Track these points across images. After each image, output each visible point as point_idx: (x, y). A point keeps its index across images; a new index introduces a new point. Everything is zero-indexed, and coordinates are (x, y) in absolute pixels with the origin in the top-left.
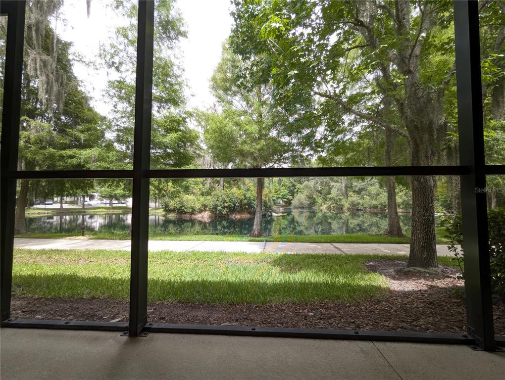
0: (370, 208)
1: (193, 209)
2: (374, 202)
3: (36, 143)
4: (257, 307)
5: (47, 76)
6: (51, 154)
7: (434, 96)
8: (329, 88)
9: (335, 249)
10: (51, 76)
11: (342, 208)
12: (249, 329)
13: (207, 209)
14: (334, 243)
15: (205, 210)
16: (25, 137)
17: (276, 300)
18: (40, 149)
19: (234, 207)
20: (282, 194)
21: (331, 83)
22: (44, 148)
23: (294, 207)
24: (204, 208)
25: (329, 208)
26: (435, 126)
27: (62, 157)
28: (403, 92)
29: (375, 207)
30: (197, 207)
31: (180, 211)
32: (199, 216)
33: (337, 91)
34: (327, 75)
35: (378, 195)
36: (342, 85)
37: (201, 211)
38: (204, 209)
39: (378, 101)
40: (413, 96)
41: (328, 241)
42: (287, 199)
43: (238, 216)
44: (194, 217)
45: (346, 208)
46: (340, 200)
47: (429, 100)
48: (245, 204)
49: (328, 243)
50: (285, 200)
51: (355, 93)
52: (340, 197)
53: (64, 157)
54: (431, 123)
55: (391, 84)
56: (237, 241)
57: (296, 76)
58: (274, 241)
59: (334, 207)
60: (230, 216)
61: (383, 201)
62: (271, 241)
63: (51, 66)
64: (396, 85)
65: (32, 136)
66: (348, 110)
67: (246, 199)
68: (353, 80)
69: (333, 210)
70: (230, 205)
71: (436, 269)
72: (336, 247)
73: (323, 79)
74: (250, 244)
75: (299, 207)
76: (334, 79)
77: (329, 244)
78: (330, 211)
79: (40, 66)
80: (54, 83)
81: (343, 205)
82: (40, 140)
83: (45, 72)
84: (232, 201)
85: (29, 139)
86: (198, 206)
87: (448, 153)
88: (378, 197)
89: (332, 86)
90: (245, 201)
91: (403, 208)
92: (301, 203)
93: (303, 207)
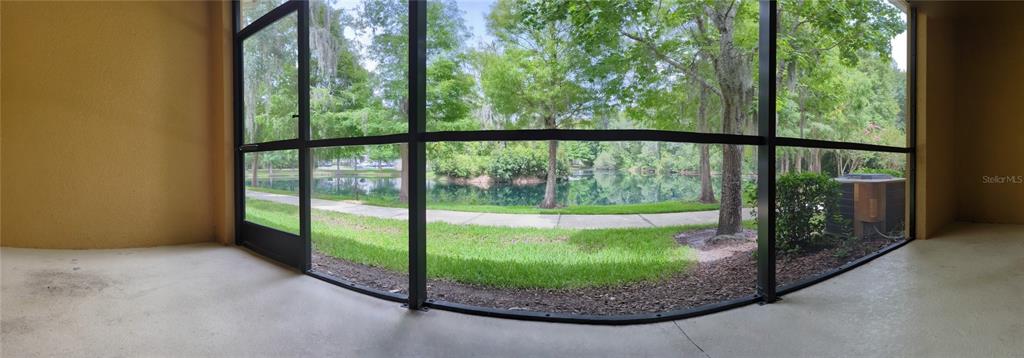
0: (685, 170)
1: (469, 173)
2: (689, 164)
7: (744, 59)
8: (640, 29)
11: (654, 171)
12: (543, 315)
13: (486, 172)
14: (642, 213)
15: (482, 173)
19: (519, 170)
20: (580, 151)
21: (643, 25)
23: (597, 169)
24: (482, 171)
25: (639, 170)
26: (745, 89)
28: (719, 48)
29: (690, 169)
30: (473, 170)
31: (453, 175)
32: (475, 182)
33: (650, 34)
34: (639, 16)
36: (655, 29)
37: (478, 175)
39: (695, 51)
40: (727, 54)
42: (588, 159)
43: (524, 182)
44: (469, 182)
45: (659, 171)
46: (652, 160)
47: (741, 62)
48: (533, 166)
49: (636, 213)
50: (586, 160)
51: (671, 38)
54: (741, 85)
55: (706, 39)
56: (525, 213)
57: (600, 15)
58: (570, 215)
59: (644, 169)
60: (514, 182)
62: (567, 214)
64: (710, 42)
66: (662, 57)
68: (669, 25)
70: (514, 167)
71: (740, 234)
73: (634, 19)
74: (541, 217)
75: (603, 169)
76: (646, 21)
77: (637, 216)
78: (640, 174)
81: (655, 167)
84: (517, 162)
86: (474, 169)
89: (643, 28)
90: (534, 162)
92: (606, 165)
93: (608, 169)
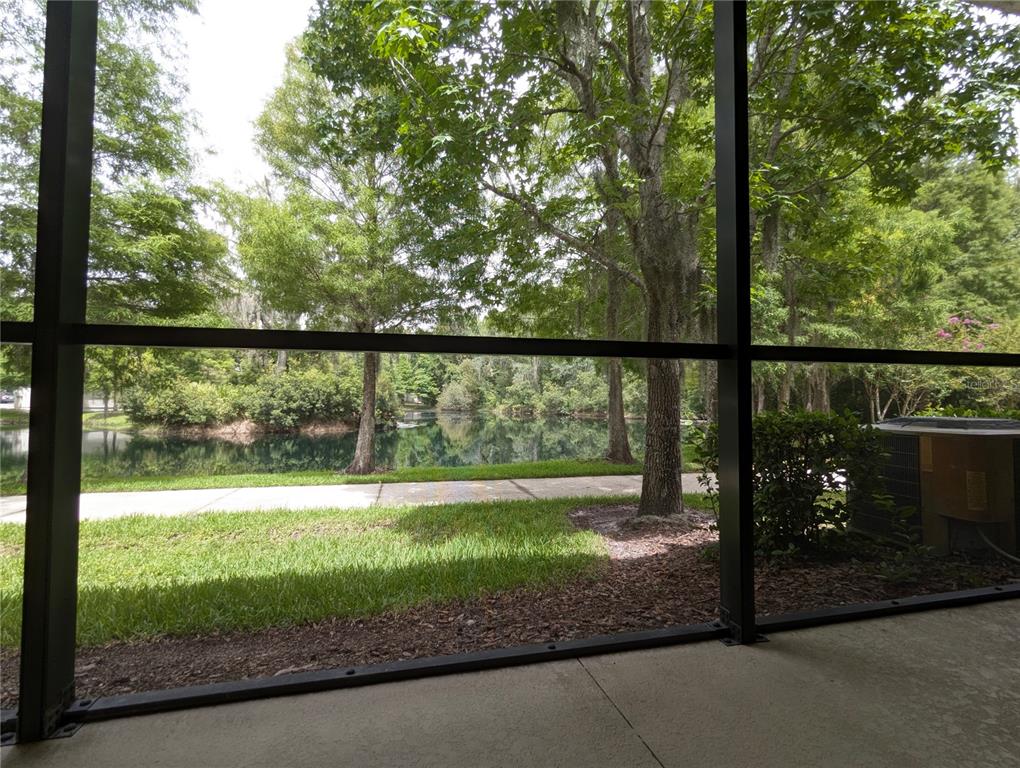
0: (581, 411)
1: (211, 417)
2: (587, 401)
4: (361, 622)
7: (683, 219)
8: (510, 178)
9: (518, 491)
11: (532, 413)
12: (341, 674)
13: (247, 414)
14: (515, 478)
15: (241, 418)
17: (399, 605)
19: (311, 411)
20: (417, 382)
21: (516, 171)
23: (443, 410)
24: (238, 412)
25: (509, 412)
26: (685, 273)
28: (637, 205)
29: (589, 409)
30: (221, 411)
31: (175, 420)
32: (224, 432)
33: (528, 188)
34: (510, 154)
35: (594, 387)
36: (535, 177)
37: (229, 420)
38: (239, 415)
39: (597, 216)
40: (652, 215)
41: (506, 475)
42: (429, 394)
43: (321, 431)
44: (211, 433)
45: (539, 411)
46: (529, 396)
47: (677, 227)
48: (338, 405)
49: (505, 479)
50: (425, 395)
51: (558, 195)
52: (529, 391)
54: (679, 265)
55: (620, 189)
56: (318, 484)
57: (448, 146)
58: (398, 482)
59: (517, 409)
60: (303, 431)
61: (602, 399)
62: (393, 482)
64: (626, 193)
66: (546, 228)
67: (338, 392)
68: (556, 171)
69: (516, 416)
70: (302, 406)
71: (680, 516)
72: (520, 488)
73: (502, 160)
74: (345, 490)
75: (452, 410)
76: (521, 163)
77: (507, 482)
78: (510, 418)
81: (533, 407)
84: (307, 396)
86: (222, 408)
87: (702, 319)
88: (595, 391)
89: (517, 176)
90: (338, 398)
91: (633, 412)
92: (457, 403)
93: (460, 410)
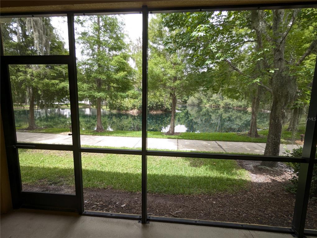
0: (237, 107)
1: (127, 108)
3: (37, 77)
5: (39, 31)
6: (47, 83)
9: (218, 147)
10: (41, 31)
11: (219, 107)
13: (136, 107)
14: (217, 141)
16: (30, 73)
18: (40, 80)
19: (152, 107)
22: (42, 79)
23: (189, 105)
27: (53, 84)
29: (240, 106)
30: (130, 106)
31: (120, 108)
32: (131, 112)
37: (132, 109)
38: (134, 108)
41: (214, 140)
42: (184, 100)
43: (155, 113)
44: (128, 112)
45: (221, 106)
46: (218, 101)
48: (159, 105)
52: (219, 100)
53: (54, 84)
56: (161, 138)
58: (182, 139)
59: (214, 105)
60: (150, 113)
62: (180, 139)
63: (40, 24)
65: (34, 72)
67: (159, 102)
69: (213, 108)
72: (219, 145)
74: (169, 141)
75: (192, 105)
77: (214, 142)
78: (211, 108)
79: (34, 25)
80: (43, 36)
82: (39, 74)
83: (37, 29)
84: (151, 103)
85: (33, 73)
92: (193, 103)
93: (194, 105)
